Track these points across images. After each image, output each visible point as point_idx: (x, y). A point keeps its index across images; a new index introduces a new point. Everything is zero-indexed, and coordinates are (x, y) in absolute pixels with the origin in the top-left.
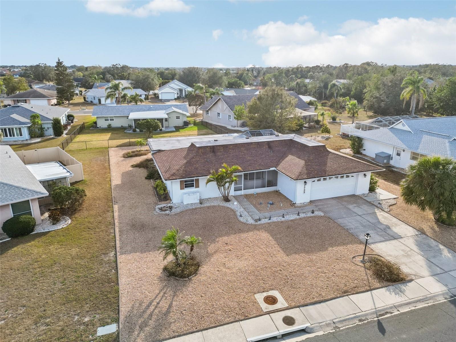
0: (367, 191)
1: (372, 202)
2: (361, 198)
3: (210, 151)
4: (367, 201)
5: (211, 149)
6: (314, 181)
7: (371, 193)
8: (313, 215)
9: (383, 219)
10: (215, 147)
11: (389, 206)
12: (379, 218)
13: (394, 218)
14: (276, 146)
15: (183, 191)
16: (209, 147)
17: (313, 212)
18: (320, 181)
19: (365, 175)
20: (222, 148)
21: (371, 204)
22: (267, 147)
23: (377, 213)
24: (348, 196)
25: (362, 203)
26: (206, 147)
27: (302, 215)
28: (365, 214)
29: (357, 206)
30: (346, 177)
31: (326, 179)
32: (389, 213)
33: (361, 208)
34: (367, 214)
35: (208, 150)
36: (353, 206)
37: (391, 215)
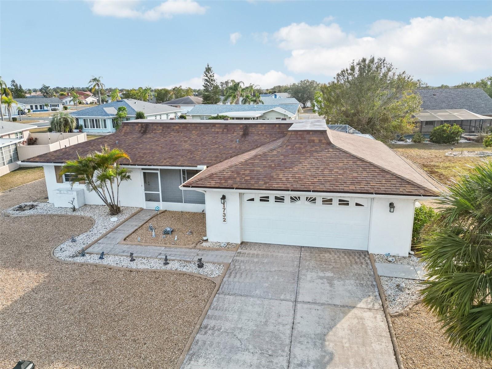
1: (384, 280)
2: (373, 262)
4: (375, 274)
5: (142, 127)
6: (252, 199)
9: (344, 333)
10: (150, 125)
11: (417, 303)
15: (61, 186)
16: (140, 125)
17: (201, 266)
18: (268, 201)
19: (392, 205)
20: (161, 128)
21: (374, 283)
22: (241, 133)
23: (354, 311)
24: (343, 252)
25: (354, 275)
26: (135, 125)
27: (174, 266)
28: (315, 303)
29: (328, 278)
30: (340, 204)
31: (283, 199)
32: (390, 320)
33: (331, 285)
34: (323, 304)
35: (137, 129)
36: (321, 274)
37: (389, 327)
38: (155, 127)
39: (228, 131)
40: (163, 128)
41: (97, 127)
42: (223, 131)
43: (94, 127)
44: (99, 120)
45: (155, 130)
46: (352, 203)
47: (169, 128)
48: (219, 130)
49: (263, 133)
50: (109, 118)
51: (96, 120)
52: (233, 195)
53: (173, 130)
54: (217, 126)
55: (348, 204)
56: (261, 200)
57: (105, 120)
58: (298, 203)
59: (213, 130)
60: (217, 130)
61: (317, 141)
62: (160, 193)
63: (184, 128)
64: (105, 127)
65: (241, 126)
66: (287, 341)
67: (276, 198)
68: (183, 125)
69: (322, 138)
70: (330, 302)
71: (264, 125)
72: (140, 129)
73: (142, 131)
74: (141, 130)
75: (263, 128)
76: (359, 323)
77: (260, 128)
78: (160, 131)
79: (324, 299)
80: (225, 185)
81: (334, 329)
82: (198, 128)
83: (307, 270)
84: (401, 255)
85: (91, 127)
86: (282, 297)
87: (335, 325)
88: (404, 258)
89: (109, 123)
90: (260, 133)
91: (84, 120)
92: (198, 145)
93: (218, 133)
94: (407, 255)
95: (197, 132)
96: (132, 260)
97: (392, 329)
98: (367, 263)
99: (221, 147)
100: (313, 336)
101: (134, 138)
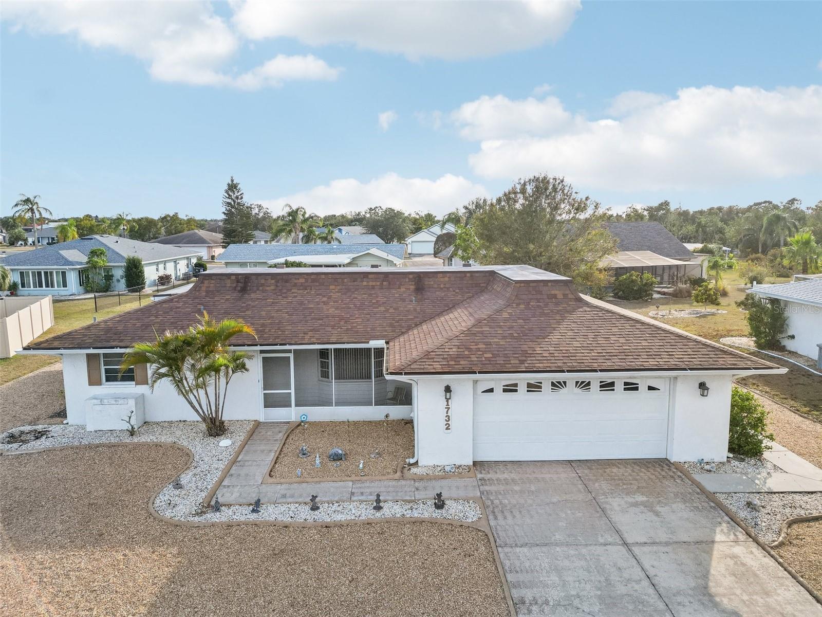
0: (719, 450)
1: (721, 498)
2: (687, 475)
3: (235, 288)
4: (703, 491)
5: (238, 281)
6: (491, 390)
7: (743, 460)
8: (437, 514)
9: (728, 581)
10: (254, 277)
11: (790, 525)
12: (712, 571)
13: (790, 581)
14: (442, 289)
15: (97, 390)
16: (233, 277)
17: (440, 504)
18: (516, 391)
19: (702, 386)
20: (273, 281)
21: (712, 504)
22: (412, 287)
23: (716, 546)
24: (635, 463)
25: (676, 495)
26: (224, 277)
27: (391, 510)
28: (654, 543)
29: (643, 504)
30: (625, 389)
31: (540, 387)
32: (772, 552)
33: (657, 514)
34: (667, 544)
35: (229, 285)
36: (630, 500)
37: (779, 563)
38: (263, 281)
39: (390, 284)
40: (277, 282)
41: (47, 286)
42: (382, 284)
43: (41, 286)
44: (51, 273)
45: (262, 285)
46: (643, 387)
47: (287, 281)
48: (374, 284)
49: (447, 286)
50: (73, 269)
51: (46, 273)
52: (463, 385)
53: (295, 285)
54: (370, 276)
55: (637, 389)
56: (505, 391)
57: (64, 274)
58: (563, 391)
59: (365, 283)
60: (371, 283)
61: (560, 296)
62: (292, 391)
63: (313, 281)
64: (65, 285)
65: (411, 276)
66: (661, 606)
67: (529, 385)
68: (313, 277)
69: (568, 292)
70: (675, 539)
71: (448, 275)
72: (235, 285)
73: (239, 288)
74: (237, 286)
75: (447, 279)
76: (736, 563)
77: (442, 279)
78: (273, 287)
79: (663, 536)
80: (458, 368)
81: (711, 578)
82: (340, 280)
83: (604, 494)
84: (717, 460)
85: (35, 286)
86: (601, 540)
87: (708, 572)
88: (723, 464)
89: (73, 279)
90: (442, 286)
91: (22, 274)
92: (350, 308)
93: (373, 287)
94: (725, 459)
95: (339, 287)
96: (315, 508)
97: (786, 565)
98: (679, 476)
99: (391, 310)
100: (690, 592)
101: (227, 300)
